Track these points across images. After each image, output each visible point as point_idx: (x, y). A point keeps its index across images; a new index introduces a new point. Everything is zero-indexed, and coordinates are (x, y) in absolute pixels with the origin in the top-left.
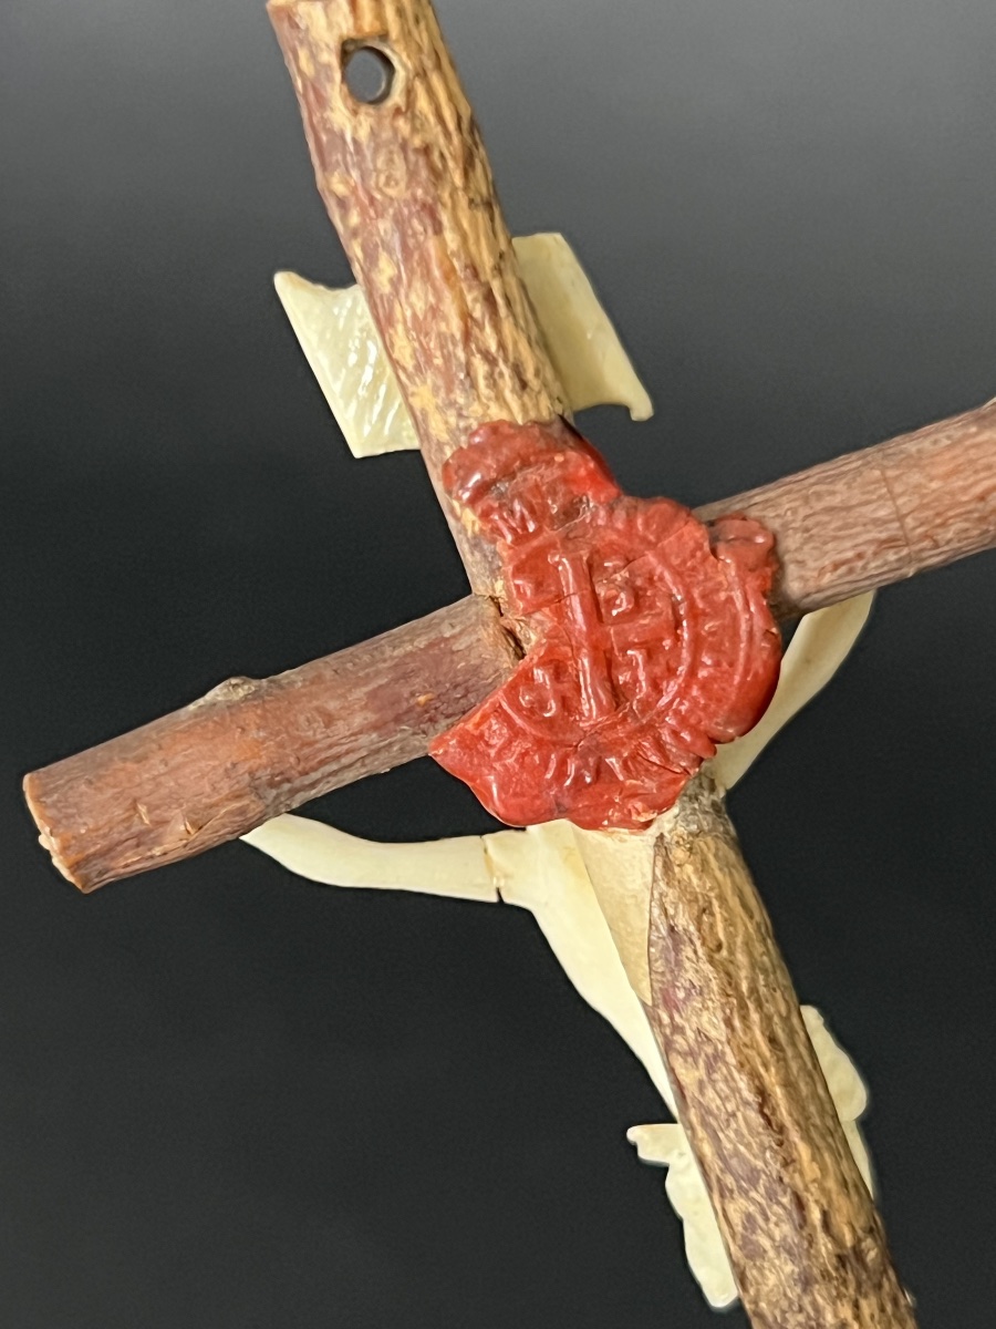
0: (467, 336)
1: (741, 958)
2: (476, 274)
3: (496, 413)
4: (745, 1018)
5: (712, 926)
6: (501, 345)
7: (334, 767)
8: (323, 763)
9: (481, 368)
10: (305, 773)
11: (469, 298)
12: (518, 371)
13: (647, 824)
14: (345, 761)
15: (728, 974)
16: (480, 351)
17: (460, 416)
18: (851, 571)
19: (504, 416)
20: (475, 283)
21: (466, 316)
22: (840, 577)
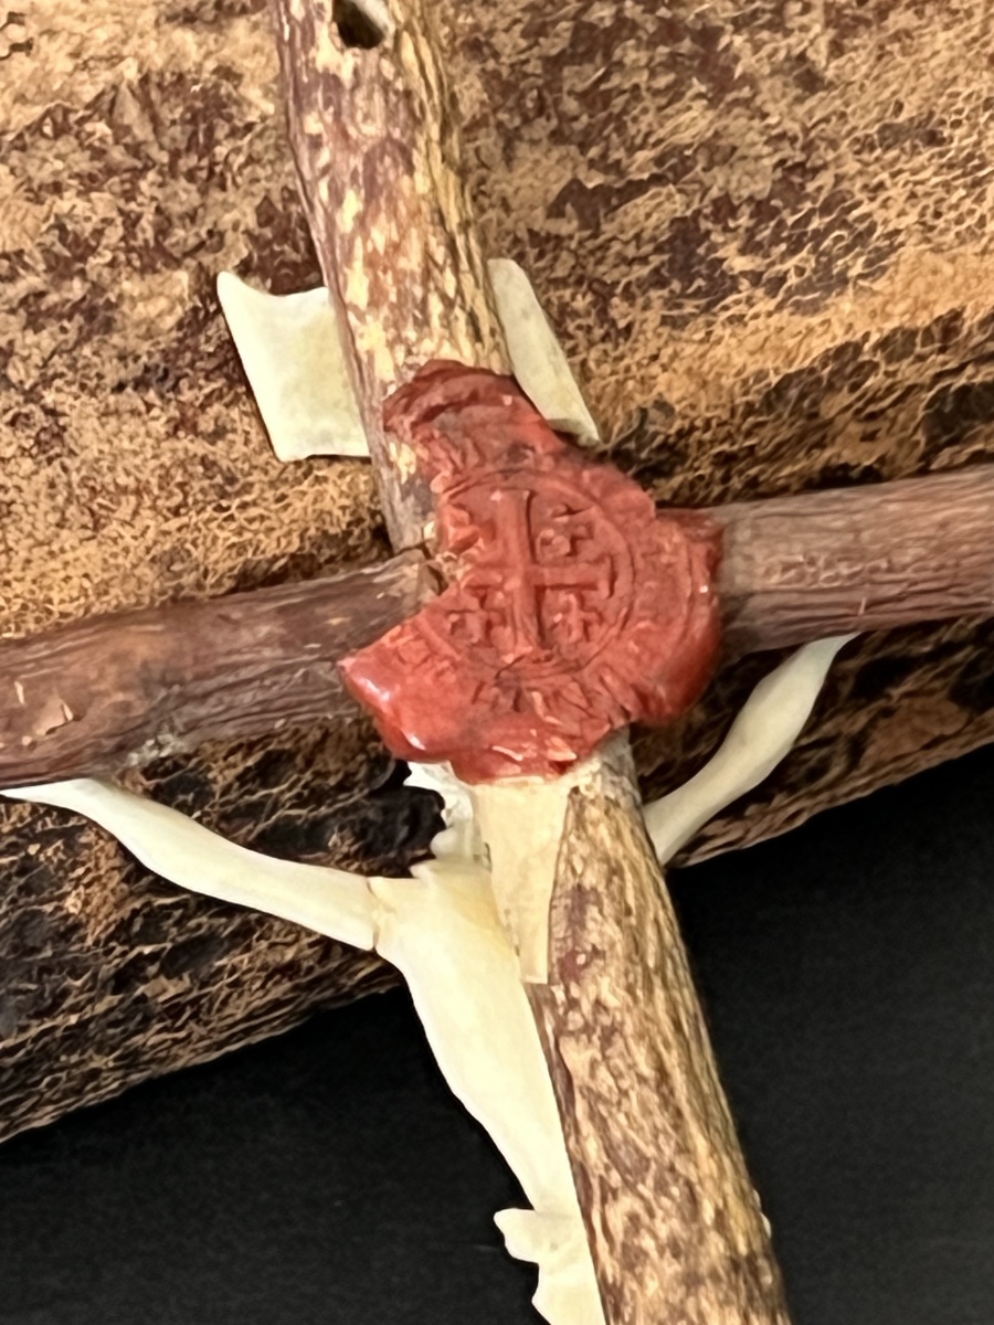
0: (427, 275)
1: (650, 932)
2: (442, 221)
3: (447, 353)
4: (649, 990)
5: (622, 890)
6: (459, 291)
7: (231, 679)
8: (221, 670)
9: (436, 307)
10: (199, 677)
11: (433, 241)
12: (473, 320)
13: (562, 767)
14: (245, 674)
15: (635, 939)
16: (437, 289)
17: (409, 353)
19: (454, 356)
20: (439, 229)
21: (428, 256)
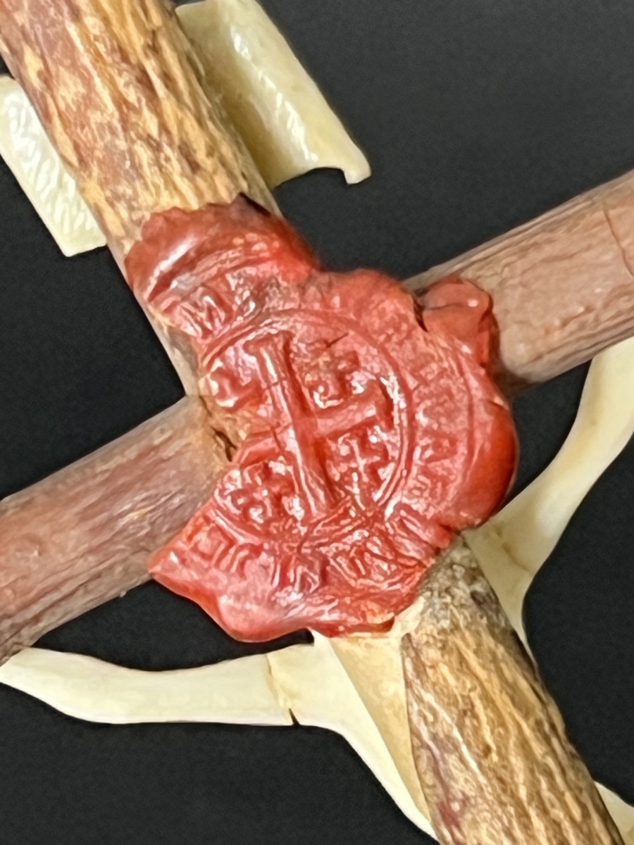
0: (124, 121)
1: (517, 762)
2: (125, 58)
3: (167, 201)
4: (527, 826)
5: (477, 730)
6: (163, 127)
7: (56, 596)
8: (43, 594)
9: (144, 154)
10: (26, 606)
11: (120, 82)
12: (186, 153)
13: (388, 625)
14: (66, 589)
15: (501, 780)
16: (140, 137)
17: (131, 209)
18: (582, 326)
19: (177, 202)
20: (124, 66)
21: (120, 102)
22: (571, 334)
